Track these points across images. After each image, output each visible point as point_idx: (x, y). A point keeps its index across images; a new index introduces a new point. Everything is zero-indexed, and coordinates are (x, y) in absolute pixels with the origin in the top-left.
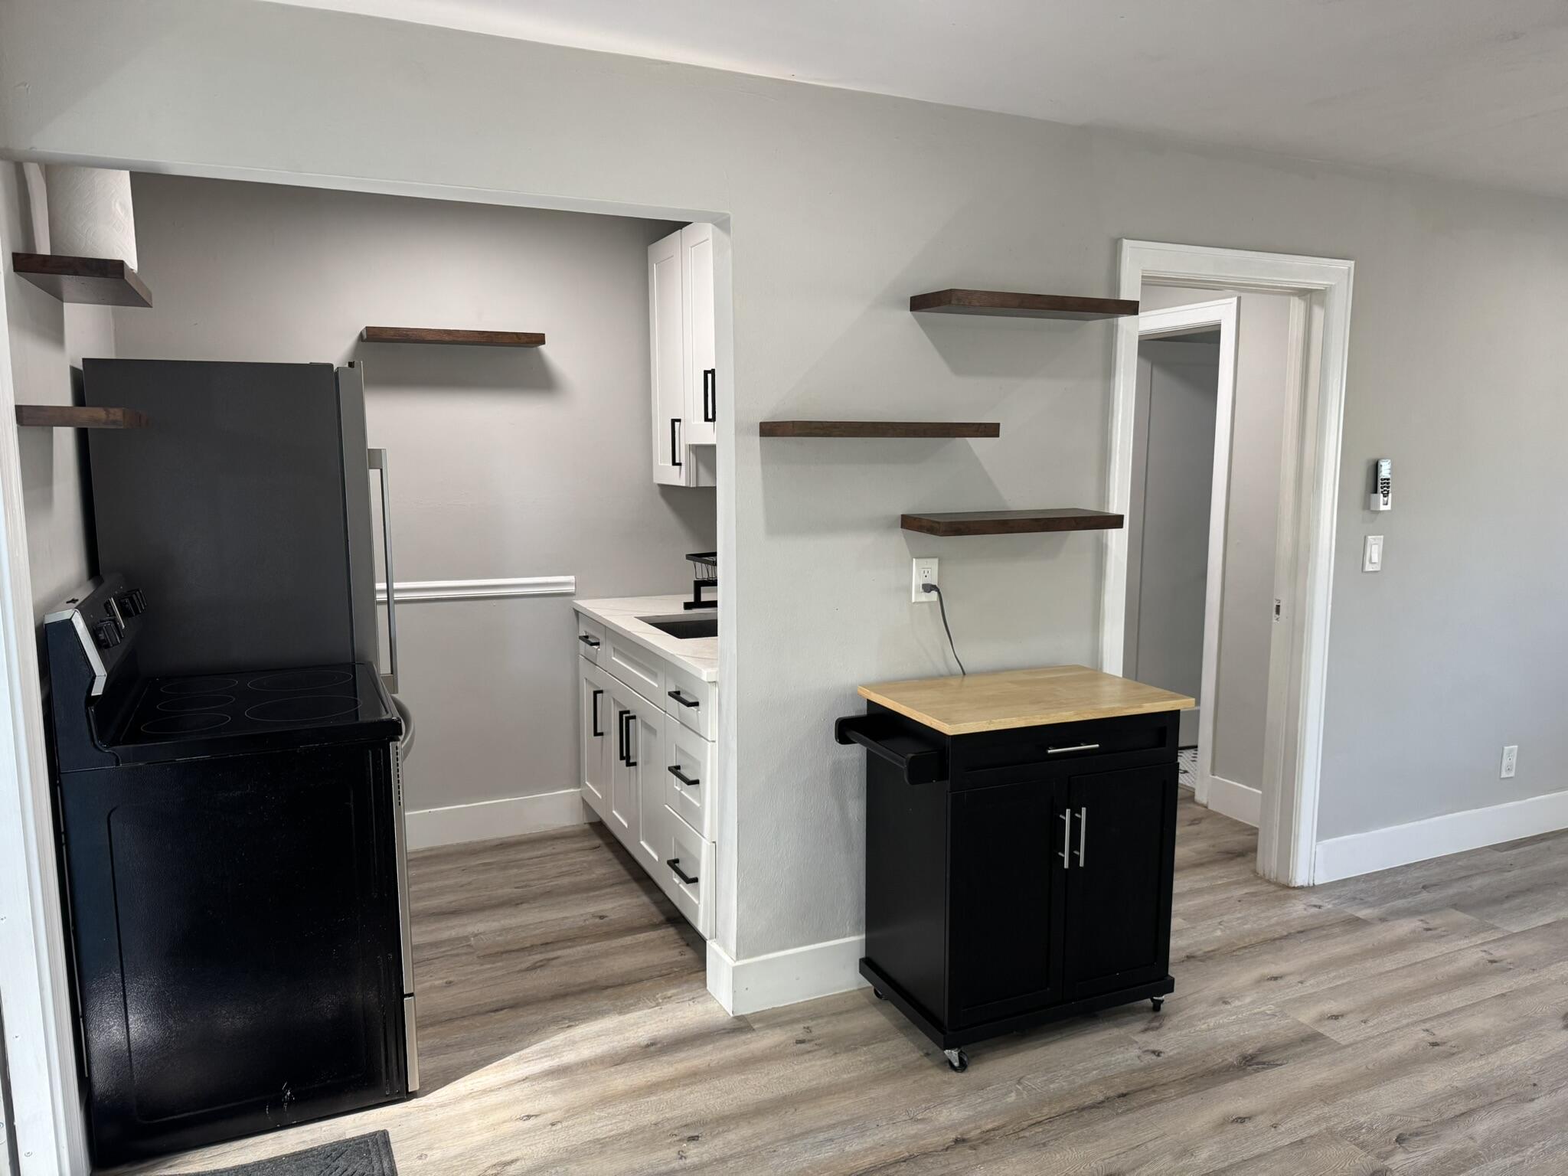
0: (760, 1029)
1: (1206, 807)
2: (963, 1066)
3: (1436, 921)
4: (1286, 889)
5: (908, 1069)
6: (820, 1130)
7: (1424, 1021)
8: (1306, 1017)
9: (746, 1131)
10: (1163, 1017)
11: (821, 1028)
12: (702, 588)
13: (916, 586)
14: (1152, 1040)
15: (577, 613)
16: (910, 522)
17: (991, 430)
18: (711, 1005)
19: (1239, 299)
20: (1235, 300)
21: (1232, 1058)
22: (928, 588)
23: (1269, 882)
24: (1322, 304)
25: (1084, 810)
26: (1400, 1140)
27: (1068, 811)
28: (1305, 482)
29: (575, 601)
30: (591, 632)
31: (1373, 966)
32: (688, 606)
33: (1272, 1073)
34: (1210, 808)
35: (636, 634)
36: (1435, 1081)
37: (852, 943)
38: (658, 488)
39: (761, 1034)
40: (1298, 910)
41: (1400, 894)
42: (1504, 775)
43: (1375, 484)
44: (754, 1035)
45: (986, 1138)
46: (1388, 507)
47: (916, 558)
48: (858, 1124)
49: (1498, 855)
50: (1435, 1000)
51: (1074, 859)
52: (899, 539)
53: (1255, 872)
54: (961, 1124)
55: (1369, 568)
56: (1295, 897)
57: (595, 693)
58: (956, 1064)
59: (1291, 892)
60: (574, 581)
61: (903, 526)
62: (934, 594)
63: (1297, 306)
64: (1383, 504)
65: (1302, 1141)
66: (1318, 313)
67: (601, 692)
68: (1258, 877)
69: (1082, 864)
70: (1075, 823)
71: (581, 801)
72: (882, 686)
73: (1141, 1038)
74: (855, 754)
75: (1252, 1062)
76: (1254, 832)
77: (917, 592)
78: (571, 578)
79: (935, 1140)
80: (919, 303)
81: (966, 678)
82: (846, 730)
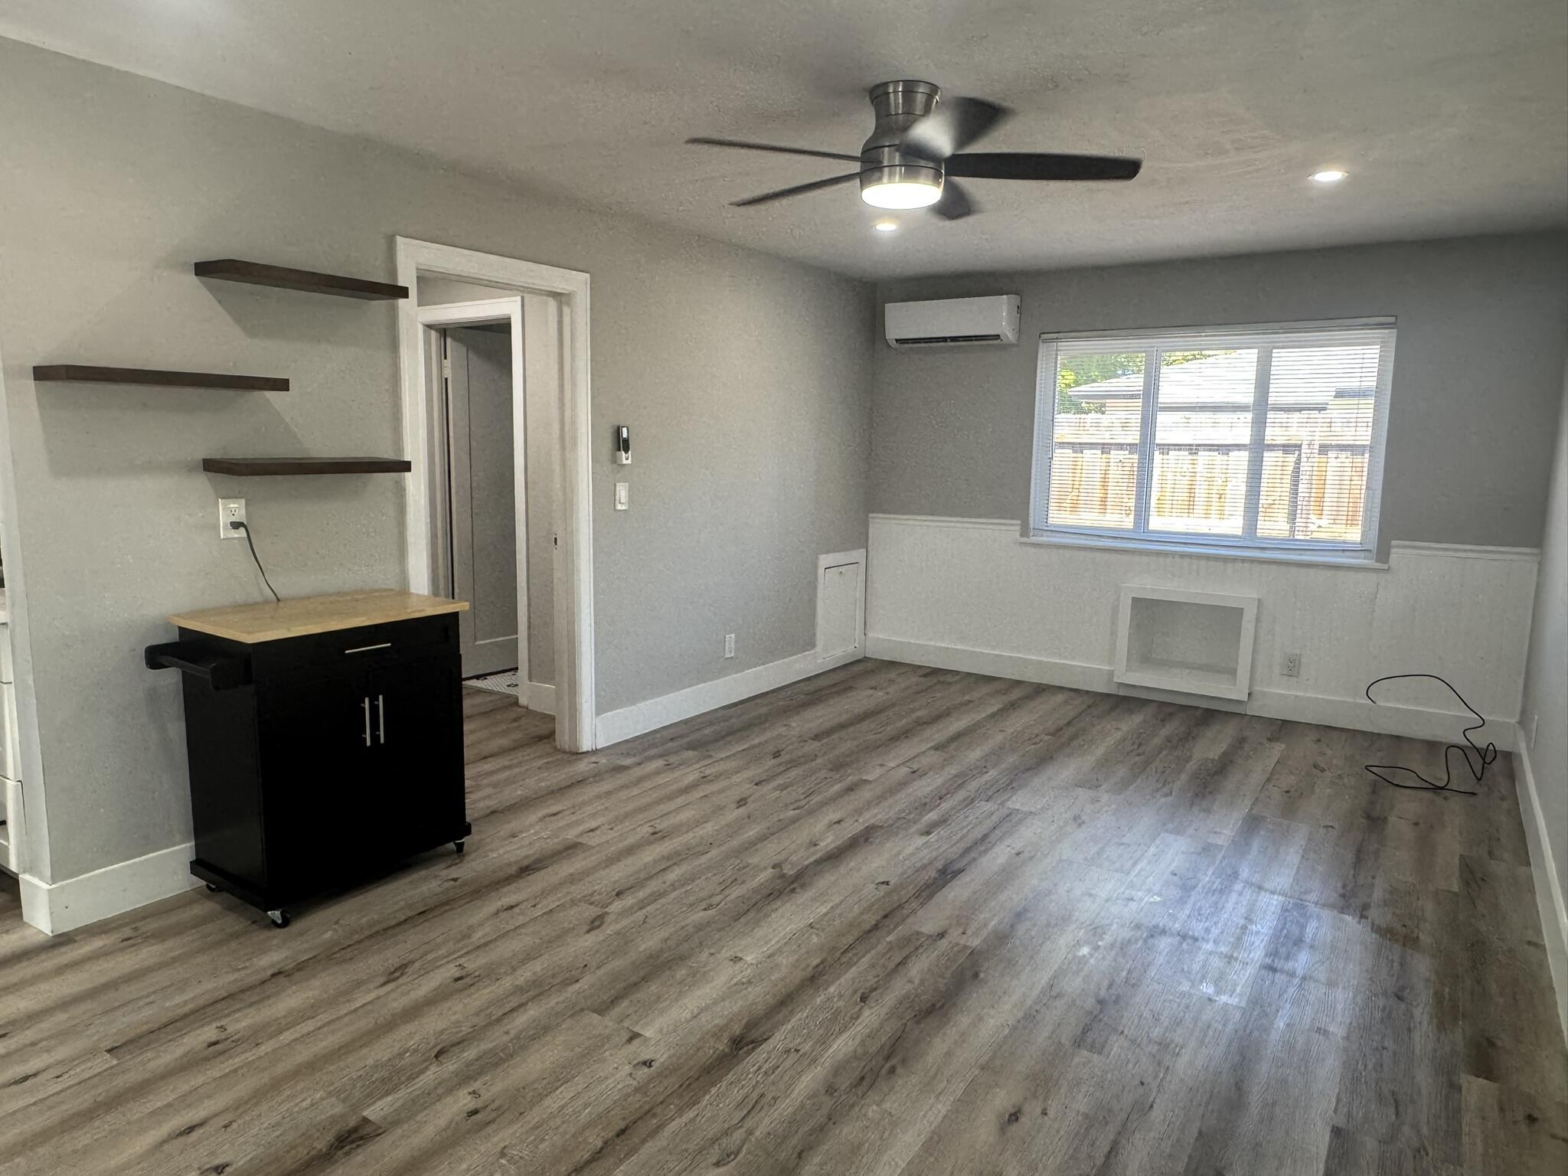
0: (81, 940)
1: (527, 708)
2: (286, 923)
3: (673, 759)
4: (577, 755)
5: (235, 936)
6: (141, 998)
7: (650, 821)
8: (571, 835)
9: (61, 1016)
10: (464, 856)
11: (152, 925)
13: (224, 523)
14: (454, 873)
16: (211, 466)
17: (282, 385)
18: (28, 932)
19: (523, 298)
20: (519, 298)
21: (513, 870)
22: (236, 525)
23: (565, 752)
24: (569, 304)
25: (381, 697)
26: (618, 894)
27: (367, 700)
28: (566, 441)
31: (623, 794)
33: (542, 873)
34: (530, 708)
36: (649, 856)
37: (184, 850)
39: (82, 943)
40: (583, 767)
41: (654, 746)
42: (728, 656)
43: (622, 444)
44: (76, 944)
45: (300, 967)
46: (629, 462)
47: (222, 498)
48: (182, 985)
49: (724, 712)
50: (662, 807)
51: (375, 737)
52: (202, 482)
53: (555, 747)
54: (279, 963)
55: (619, 507)
56: (580, 760)
58: (279, 922)
59: (579, 756)
61: (205, 470)
62: (242, 530)
63: (552, 304)
64: (626, 459)
65: (551, 911)
66: (566, 310)
68: (557, 750)
69: (382, 741)
70: (374, 709)
72: (194, 614)
73: (444, 873)
74: (170, 678)
75: (526, 870)
76: (552, 718)
77: (225, 529)
79: (255, 978)
80: (203, 269)
81: (280, 603)
82: (156, 657)
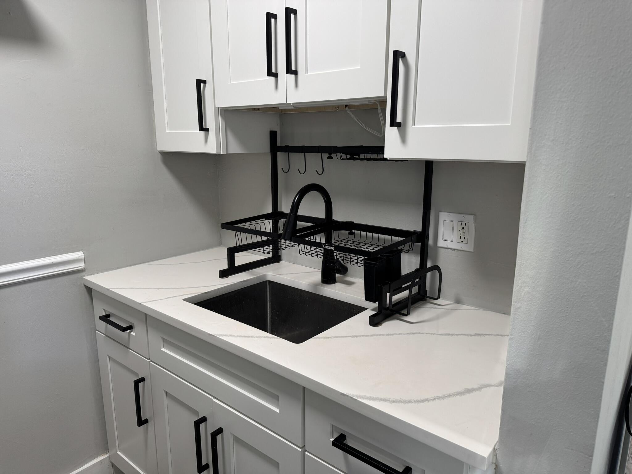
12: (236, 255)
15: (89, 290)
29: (86, 278)
30: (110, 310)
32: (224, 274)
35: (221, 337)
38: (159, 155)
57: (137, 383)
60: (83, 257)
67: (142, 380)
71: (111, 464)
78: (79, 255)
